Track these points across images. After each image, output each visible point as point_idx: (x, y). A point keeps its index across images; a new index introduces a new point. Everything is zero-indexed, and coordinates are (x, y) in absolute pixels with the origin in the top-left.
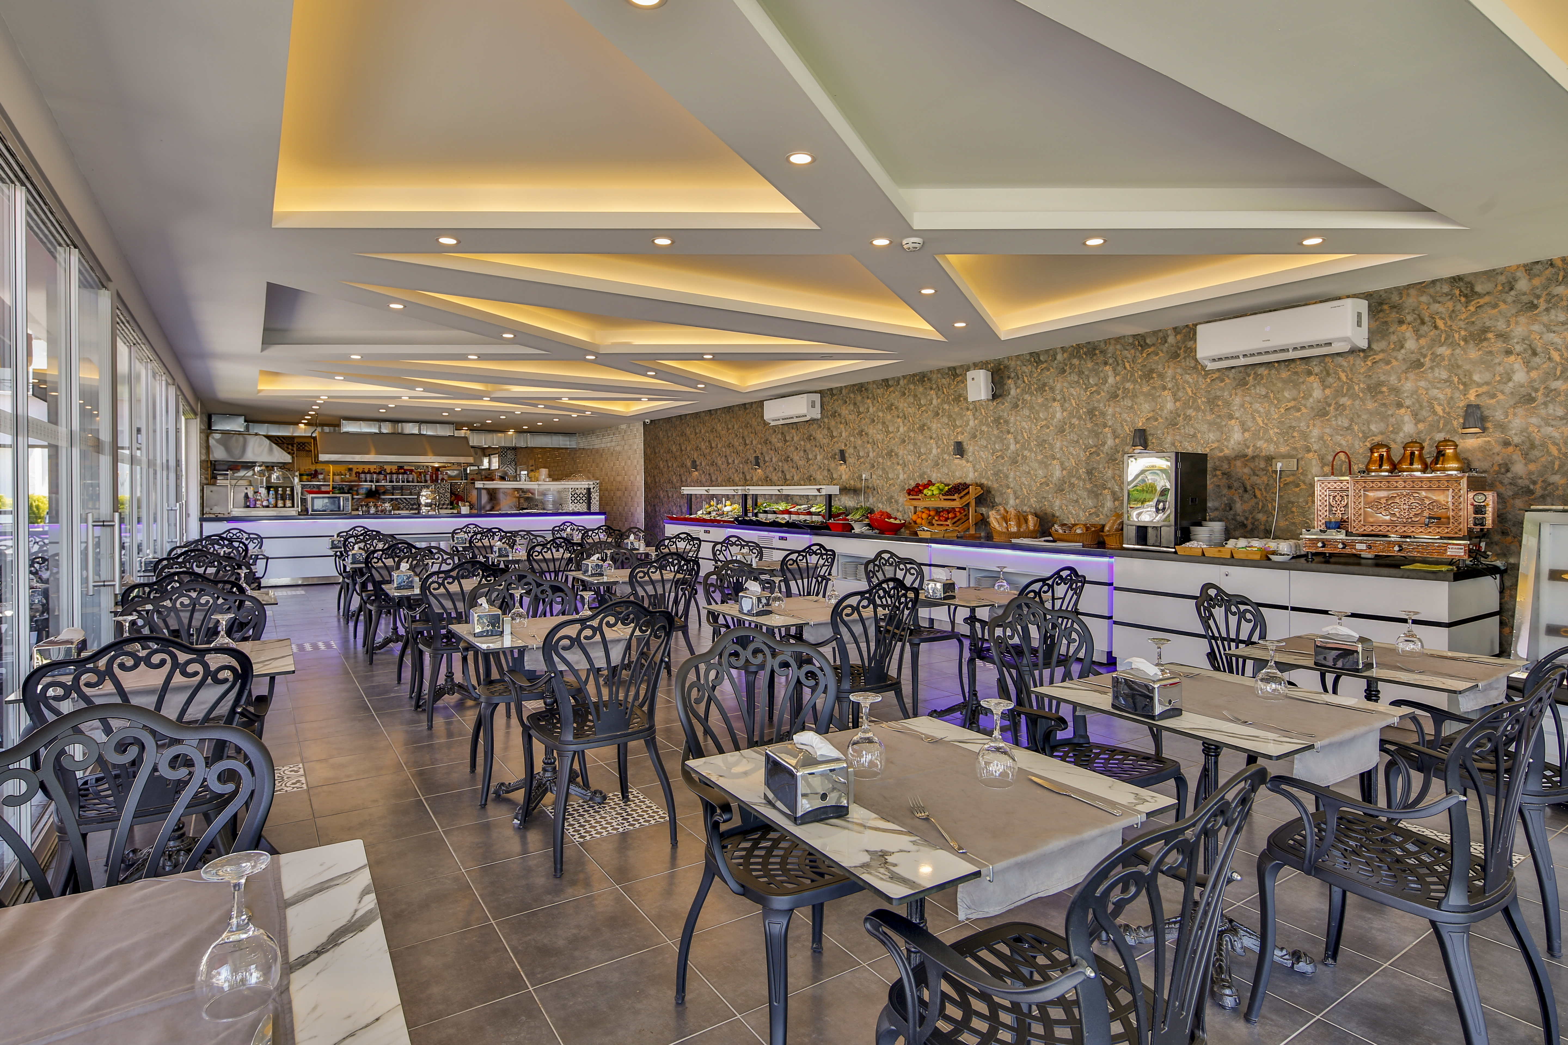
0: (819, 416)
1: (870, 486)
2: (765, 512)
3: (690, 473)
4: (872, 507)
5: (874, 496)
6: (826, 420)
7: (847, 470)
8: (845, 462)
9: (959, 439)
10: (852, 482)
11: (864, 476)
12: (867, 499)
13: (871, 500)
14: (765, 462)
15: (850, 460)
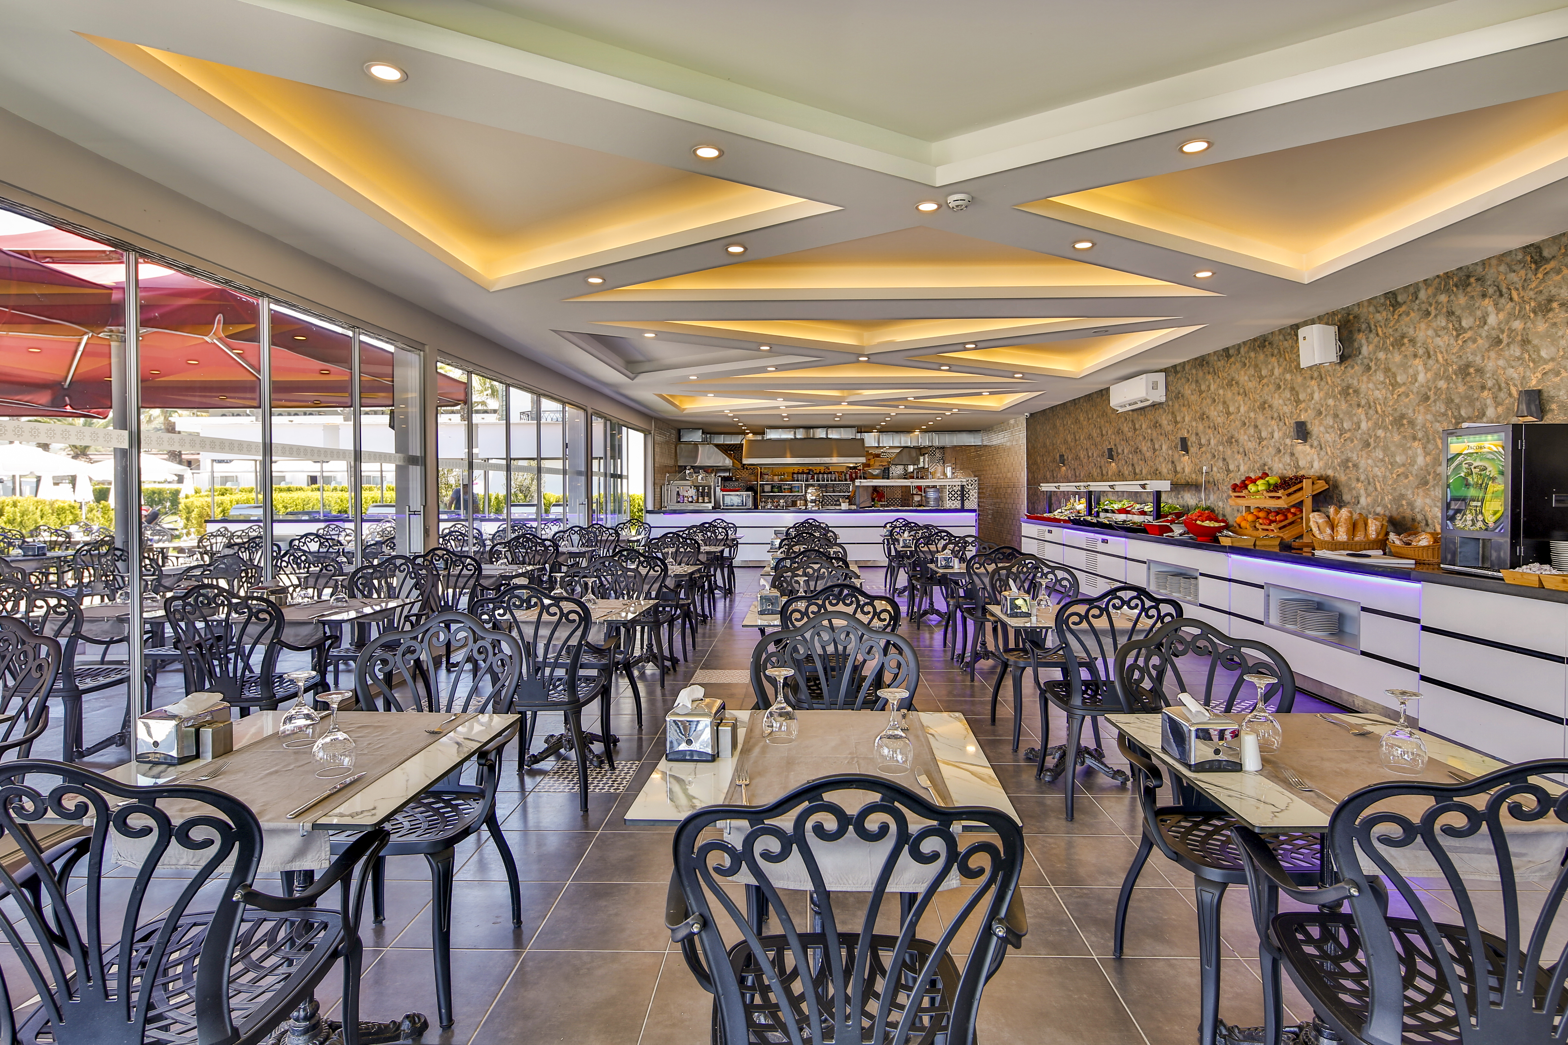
0: (1163, 399)
1: (1211, 480)
2: (1106, 511)
3: (1060, 468)
4: (1212, 506)
5: (1214, 493)
6: (1170, 403)
7: (1190, 462)
8: (1187, 453)
9: (1303, 418)
10: (1194, 476)
11: (1204, 468)
12: (1207, 498)
13: (1212, 497)
14: (1118, 453)
15: (1192, 450)
